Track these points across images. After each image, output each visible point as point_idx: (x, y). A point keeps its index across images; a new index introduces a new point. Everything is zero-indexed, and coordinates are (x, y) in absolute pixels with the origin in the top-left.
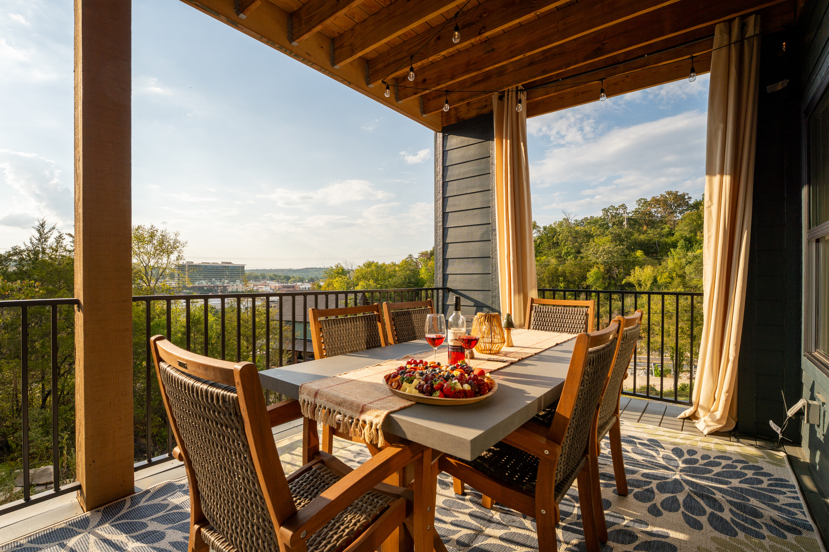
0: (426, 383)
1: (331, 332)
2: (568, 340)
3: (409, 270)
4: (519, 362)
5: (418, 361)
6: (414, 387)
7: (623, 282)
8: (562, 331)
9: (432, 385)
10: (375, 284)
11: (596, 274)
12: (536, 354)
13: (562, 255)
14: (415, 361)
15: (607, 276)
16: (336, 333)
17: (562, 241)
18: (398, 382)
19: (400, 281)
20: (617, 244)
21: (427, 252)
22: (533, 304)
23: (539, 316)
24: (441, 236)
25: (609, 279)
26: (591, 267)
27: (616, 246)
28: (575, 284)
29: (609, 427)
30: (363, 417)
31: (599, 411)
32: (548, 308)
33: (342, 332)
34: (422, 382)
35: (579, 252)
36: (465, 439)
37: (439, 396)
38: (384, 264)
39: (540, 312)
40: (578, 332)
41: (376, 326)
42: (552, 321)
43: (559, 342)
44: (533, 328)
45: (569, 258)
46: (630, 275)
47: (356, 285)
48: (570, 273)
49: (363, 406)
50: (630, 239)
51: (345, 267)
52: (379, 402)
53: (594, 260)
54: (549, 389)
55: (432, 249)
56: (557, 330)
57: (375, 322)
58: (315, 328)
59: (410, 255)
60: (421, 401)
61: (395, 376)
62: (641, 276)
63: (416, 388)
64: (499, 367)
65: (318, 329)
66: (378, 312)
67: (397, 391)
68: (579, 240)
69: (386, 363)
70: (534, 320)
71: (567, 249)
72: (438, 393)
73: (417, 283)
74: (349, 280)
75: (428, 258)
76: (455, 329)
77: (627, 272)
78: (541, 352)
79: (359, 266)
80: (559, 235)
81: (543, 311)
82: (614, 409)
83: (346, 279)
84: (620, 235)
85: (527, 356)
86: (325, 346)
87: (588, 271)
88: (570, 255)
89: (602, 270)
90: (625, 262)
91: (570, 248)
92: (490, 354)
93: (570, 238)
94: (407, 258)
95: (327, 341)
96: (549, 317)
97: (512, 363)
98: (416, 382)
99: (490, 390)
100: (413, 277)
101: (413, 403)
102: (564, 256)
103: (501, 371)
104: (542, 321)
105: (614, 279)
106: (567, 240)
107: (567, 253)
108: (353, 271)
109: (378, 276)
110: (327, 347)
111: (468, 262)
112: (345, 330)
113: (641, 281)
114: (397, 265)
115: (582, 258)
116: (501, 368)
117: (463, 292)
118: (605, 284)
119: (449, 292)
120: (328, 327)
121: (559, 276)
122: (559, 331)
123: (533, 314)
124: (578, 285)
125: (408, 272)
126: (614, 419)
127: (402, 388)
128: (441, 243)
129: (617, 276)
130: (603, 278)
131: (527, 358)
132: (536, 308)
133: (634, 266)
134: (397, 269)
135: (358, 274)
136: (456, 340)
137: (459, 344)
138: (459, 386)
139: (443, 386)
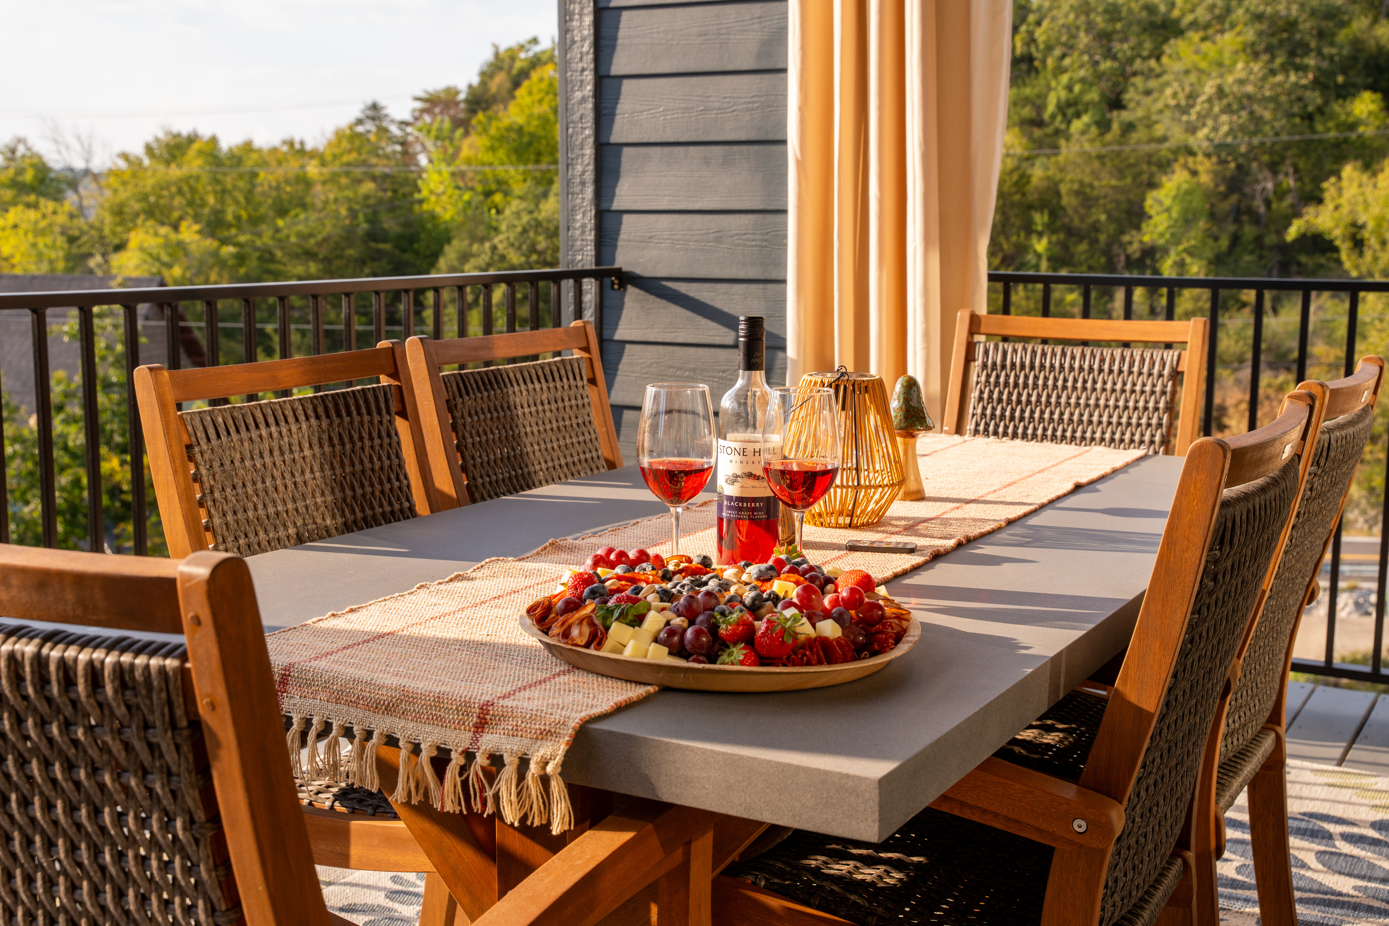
0: (691, 623)
1: (227, 462)
2: (1115, 471)
3: (374, 178)
4: (962, 552)
5: (632, 554)
6: (649, 637)
7: (1292, 232)
8: (1083, 438)
9: (714, 628)
10: (210, 243)
11: (1185, 196)
12: (1010, 522)
13: (1046, 116)
14: (622, 555)
15: (1226, 206)
16: (248, 463)
17: (1049, 48)
18: (592, 624)
19: (328, 229)
20: (1279, 61)
21: (451, 92)
22: (978, 338)
23: (997, 383)
24: (587, 46)
25: (1237, 220)
26: (1165, 166)
27: (1273, 72)
28: (1094, 242)
29: (1250, 767)
30: (489, 741)
31: (1227, 708)
32: (1034, 352)
33: (268, 459)
34: (677, 621)
35: (1117, 104)
36: (859, 778)
37: (742, 663)
38: (248, 147)
39: (1003, 367)
40: (1142, 442)
41: (392, 434)
42: (1048, 403)
43: (1084, 480)
44: (976, 432)
45: (1077, 125)
46: (1320, 201)
47: (120, 247)
48: (1078, 193)
49: (484, 709)
50: (1332, 44)
51: (55, 160)
52: (535, 693)
53: (1178, 135)
54: (1080, 633)
55: (475, 80)
56: (1064, 437)
57: (387, 418)
58: (169, 446)
59: (375, 107)
60: (679, 681)
61: (572, 606)
62: (1367, 205)
63: (656, 640)
64: (899, 569)
65: (179, 450)
66: (395, 375)
67: (592, 651)
68: (1123, 48)
69: (486, 571)
70: (981, 399)
71: (1069, 88)
72: (738, 652)
73: (412, 239)
74: (81, 222)
75: (458, 123)
76: (741, 436)
77: (1309, 187)
78: (1026, 515)
79: (125, 156)
80: (1039, 23)
81: (1013, 365)
82: (1270, 704)
83: (61, 219)
84: (1291, 25)
85: (987, 528)
86: (210, 516)
87: (1153, 185)
88: (1078, 115)
89: (1205, 178)
90: (1306, 147)
91: (1083, 80)
92: (850, 526)
93: (1084, 39)
94: (360, 122)
95: (217, 495)
96: (1035, 386)
97: (937, 556)
98: (654, 621)
99: (898, 638)
100: (392, 209)
101: (651, 689)
102: (1053, 117)
103: (907, 581)
104: (1009, 401)
105: (1256, 219)
106: (1070, 47)
107: (1070, 104)
108: (96, 177)
109: (222, 201)
110: (217, 521)
111: (707, 161)
112: (276, 453)
113: (1363, 227)
114: (314, 154)
115: (1129, 128)
116: (905, 573)
117: (683, 288)
118: (1216, 239)
119: (622, 286)
120: (214, 442)
121: (1030, 207)
122: (1073, 438)
123: (974, 378)
124: (1109, 245)
125: (368, 187)
126: (1268, 743)
127: (609, 643)
128: (589, 76)
129: (1268, 203)
130: (1212, 216)
131: (983, 536)
132: (986, 352)
133: (1341, 160)
134: (313, 170)
135: (123, 195)
136: (750, 475)
137: (763, 490)
138: (805, 629)
139: (752, 629)
